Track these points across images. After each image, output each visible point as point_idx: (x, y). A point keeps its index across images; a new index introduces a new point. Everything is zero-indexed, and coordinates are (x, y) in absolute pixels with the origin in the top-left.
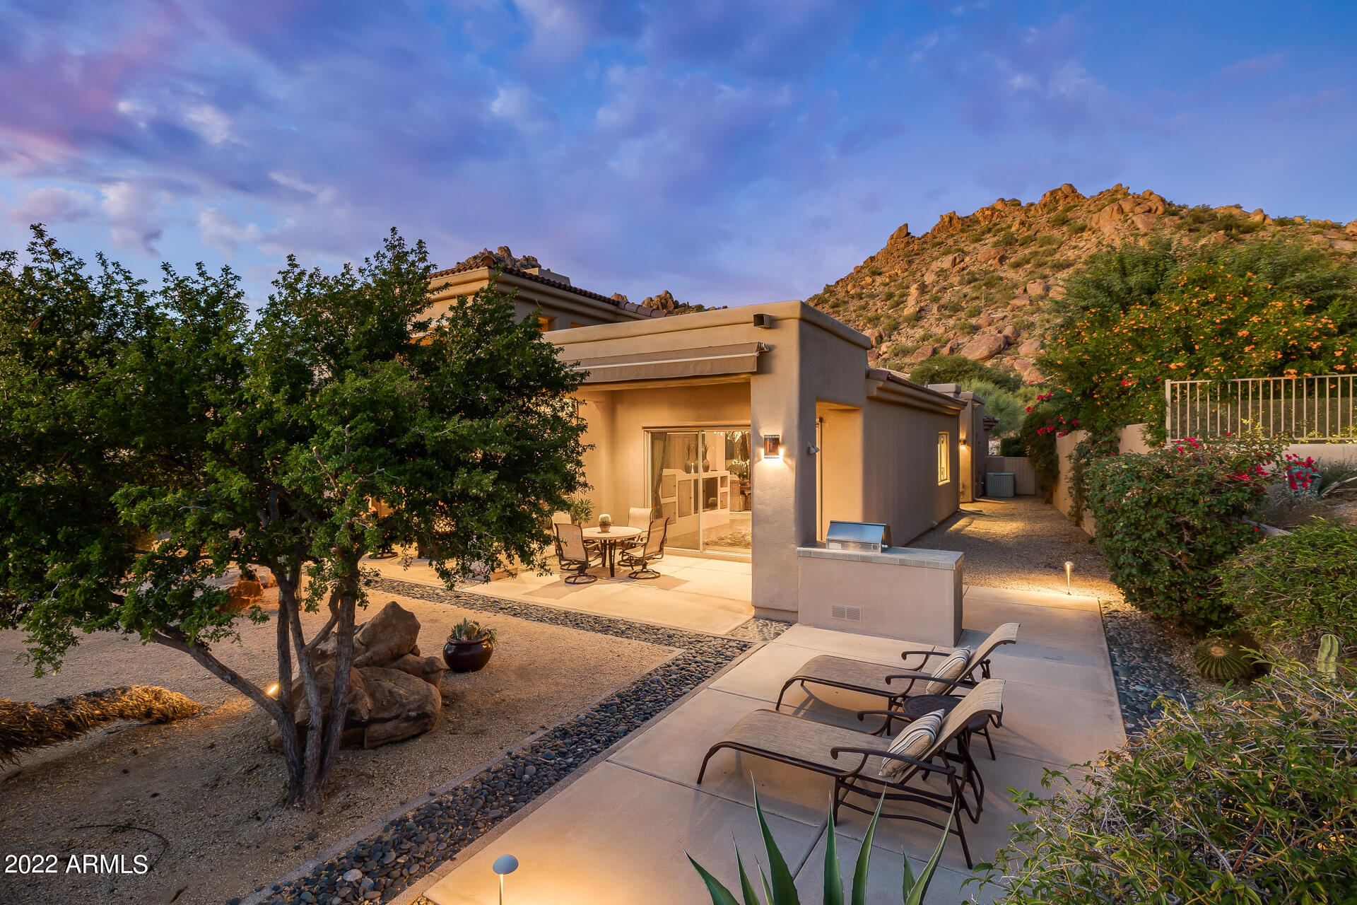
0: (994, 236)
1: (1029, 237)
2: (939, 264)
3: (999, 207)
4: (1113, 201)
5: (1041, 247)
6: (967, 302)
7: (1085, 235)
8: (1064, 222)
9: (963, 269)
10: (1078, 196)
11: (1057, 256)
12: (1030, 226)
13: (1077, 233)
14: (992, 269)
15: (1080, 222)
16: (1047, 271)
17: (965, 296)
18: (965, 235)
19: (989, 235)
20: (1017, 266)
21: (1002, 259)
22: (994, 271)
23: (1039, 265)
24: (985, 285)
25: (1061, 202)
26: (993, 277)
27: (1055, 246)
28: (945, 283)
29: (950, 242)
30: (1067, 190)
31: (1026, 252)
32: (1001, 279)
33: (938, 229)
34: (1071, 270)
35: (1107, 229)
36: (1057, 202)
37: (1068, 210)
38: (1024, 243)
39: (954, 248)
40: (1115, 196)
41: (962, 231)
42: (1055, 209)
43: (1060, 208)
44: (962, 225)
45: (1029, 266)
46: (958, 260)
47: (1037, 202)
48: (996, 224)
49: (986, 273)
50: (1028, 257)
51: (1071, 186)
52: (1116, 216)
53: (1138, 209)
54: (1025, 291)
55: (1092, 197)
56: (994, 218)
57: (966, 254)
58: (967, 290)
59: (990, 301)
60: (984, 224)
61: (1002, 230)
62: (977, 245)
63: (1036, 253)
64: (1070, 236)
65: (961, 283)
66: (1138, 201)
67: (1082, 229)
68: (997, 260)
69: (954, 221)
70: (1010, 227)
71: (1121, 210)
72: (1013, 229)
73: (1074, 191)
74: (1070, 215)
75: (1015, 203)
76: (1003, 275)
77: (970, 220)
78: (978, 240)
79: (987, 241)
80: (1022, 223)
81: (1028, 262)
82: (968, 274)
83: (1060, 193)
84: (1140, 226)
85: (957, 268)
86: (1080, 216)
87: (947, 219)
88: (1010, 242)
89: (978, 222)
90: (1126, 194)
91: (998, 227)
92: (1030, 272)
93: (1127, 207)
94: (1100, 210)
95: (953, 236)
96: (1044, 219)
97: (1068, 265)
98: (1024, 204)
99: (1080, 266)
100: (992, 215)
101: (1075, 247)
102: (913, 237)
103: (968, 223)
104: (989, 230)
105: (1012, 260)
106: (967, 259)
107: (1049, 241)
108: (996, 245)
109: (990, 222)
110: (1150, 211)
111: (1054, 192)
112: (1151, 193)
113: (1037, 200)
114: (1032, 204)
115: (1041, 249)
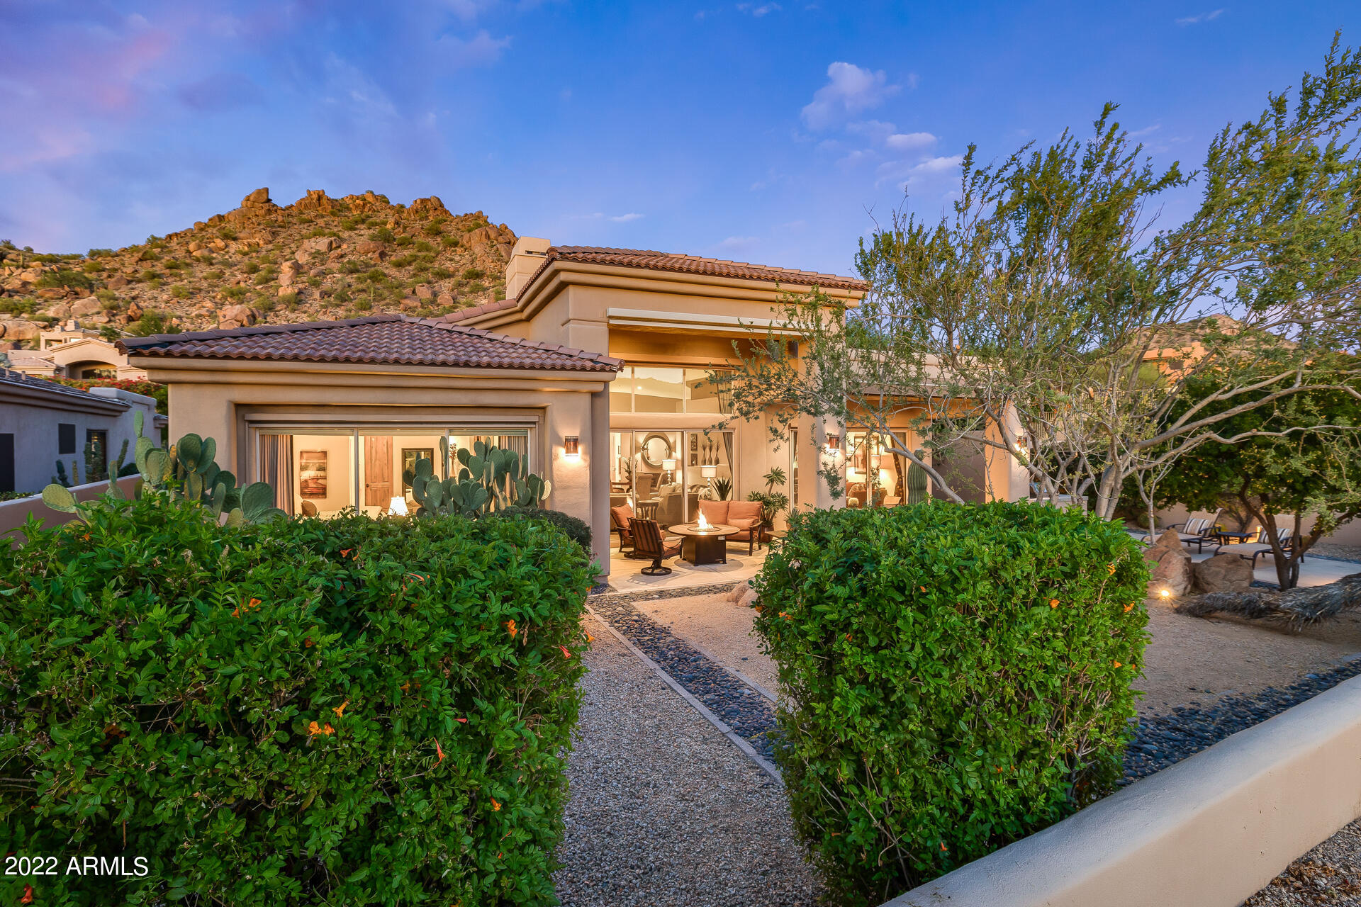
0: (369, 228)
1: (405, 239)
2: (313, 244)
3: (370, 199)
4: (479, 226)
5: (419, 251)
6: (353, 293)
7: (459, 250)
8: (438, 233)
9: (342, 256)
10: (446, 212)
11: (437, 265)
12: (405, 228)
13: (451, 246)
14: (372, 262)
15: (452, 237)
16: (431, 278)
17: (349, 286)
18: (336, 219)
19: (363, 227)
20: (399, 265)
21: (382, 255)
22: (375, 265)
23: (422, 269)
24: (370, 278)
25: (431, 212)
26: (377, 271)
27: (433, 254)
28: (323, 267)
29: (321, 222)
30: (436, 204)
31: (406, 253)
32: (385, 275)
33: (304, 205)
34: (453, 281)
35: (478, 250)
36: (428, 211)
37: (440, 222)
38: (403, 243)
39: (327, 231)
40: (478, 221)
41: (333, 214)
42: (427, 218)
43: (431, 218)
44: (333, 207)
45: (411, 268)
46: (334, 245)
47: (408, 206)
48: (368, 217)
49: (367, 265)
50: (409, 259)
51: (439, 199)
52: (485, 240)
53: (500, 239)
54: (414, 292)
55: (458, 216)
56: (366, 210)
57: (343, 240)
58: (350, 279)
59: (379, 297)
60: (356, 213)
61: (376, 224)
62: (352, 233)
63: (416, 257)
64: (445, 247)
65: (341, 272)
66: (499, 231)
67: (456, 244)
68: (377, 255)
69: (324, 201)
70: (385, 223)
71: (488, 236)
72: (389, 226)
73: (442, 205)
74: (442, 227)
75: (384, 200)
76: (386, 271)
77: (341, 205)
78: (352, 229)
79: (362, 232)
80: (397, 223)
81: (410, 264)
82: (349, 262)
83: (429, 203)
84: (503, 254)
85: (334, 254)
86: (451, 230)
87: (315, 197)
88: (387, 238)
89: (348, 209)
90: (488, 223)
91: (371, 220)
92: (415, 275)
93: (490, 234)
94: (469, 231)
95: (323, 216)
96: (418, 225)
97: (450, 276)
98: (394, 204)
99: (459, 279)
100: (364, 206)
101: (451, 260)
102: (274, 205)
103: (338, 208)
104: (363, 221)
105: (393, 258)
106: (344, 246)
107: (425, 247)
108: (373, 238)
109: (362, 212)
110: (509, 243)
111: (423, 201)
112: (506, 228)
113: (408, 204)
114: (402, 207)
115: (420, 254)
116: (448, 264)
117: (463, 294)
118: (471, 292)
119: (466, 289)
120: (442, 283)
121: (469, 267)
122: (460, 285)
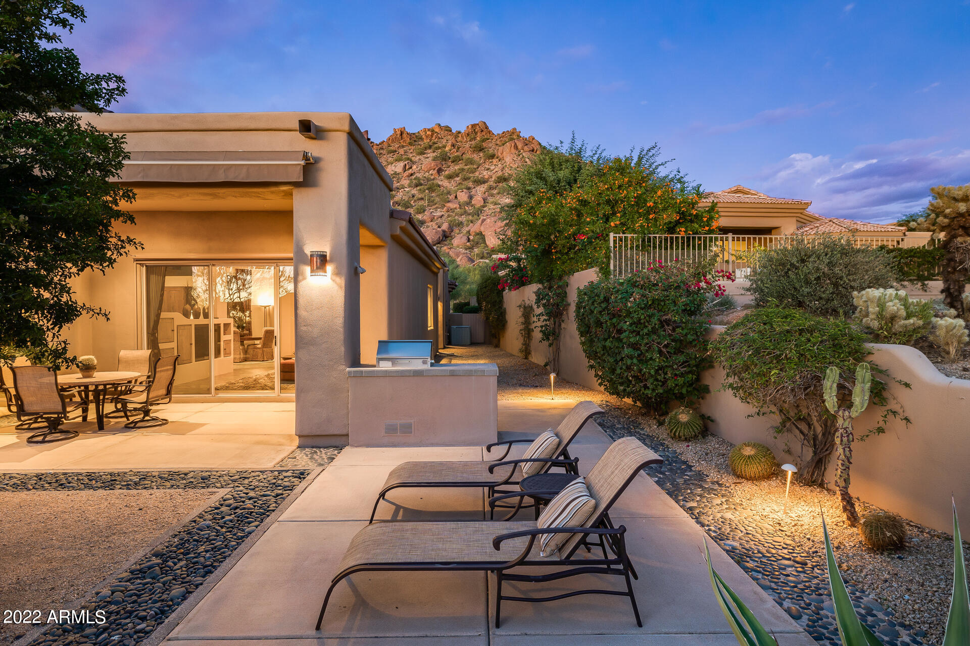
0: (434, 152)
1: (458, 156)
2: (393, 168)
3: (437, 130)
4: (512, 139)
5: (466, 165)
6: (415, 201)
7: (494, 161)
8: (481, 149)
9: (412, 175)
10: (490, 132)
11: (477, 174)
12: (458, 148)
13: (489, 159)
14: (432, 177)
15: (491, 151)
16: (471, 185)
17: (413, 196)
18: (413, 147)
19: (429, 151)
20: (450, 177)
21: (440, 171)
22: (434, 179)
23: (465, 179)
24: (428, 189)
25: (479, 134)
26: (433, 183)
27: (475, 167)
28: (398, 184)
29: (402, 151)
30: (483, 127)
31: (457, 167)
32: (439, 186)
33: (392, 139)
34: (486, 186)
35: (508, 159)
36: (476, 133)
37: (483, 141)
38: (455, 161)
39: (404, 157)
40: (512, 136)
41: (410, 144)
42: (475, 139)
43: (478, 138)
44: (410, 139)
45: (458, 179)
46: (407, 167)
47: (463, 131)
48: (435, 143)
49: (429, 180)
50: (458, 171)
51: (485, 123)
52: (513, 151)
53: (527, 148)
54: (456, 197)
55: (498, 134)
56: (434, 138)
57: (414, 163)
58: (414, 191)
59: (431, 202)
60: (426, 141)
61: (439, 148)
62: (421, 157)
63: (463, 170)
64: (485, 160)
65: (410, 186)
66: (527, 142)
67: (492, 156)
68: (436, 171)
69: (405, 135)
70: (444, 147)
71: (516, 147)
72: (447, 149)
73: (487, 127)
74: (484, 145)
75: (448, 129)
76: (440, 183)
77: (416, 136)
78: (422, 153)
79: (429, 155)
80: (453, 145)
81: (457, 176)
82: (415, 179)
83: (478, 127)
84: (528, 160)
85: (407, 173)
86: (491, 146)
87: (399, 133)
88: (444, 158)
89: (421, 139)
90: (519, 136)
91: (436, 145)
92: (459, 184)
93: (520, 146)
94: (503, 145)
95: (403, 147)
96: (468, 145)
97: (484, 182)
98: (454, 131)
99: (492, 183)
100: (432, 136)
101: (488, 169)
102: (372, 142)
103: (415, 139)
104: (430, 147)
105: (447, 173)
106: (414, 167)
107: (470, 162)
108: (435, 159)
109: (431, 140)
110: (533, 151)
111: (473, 126)
112: (533, 139)
113: (463, 129)
114: (459, 132)
115: (466, 167)
116: (485, 173)
117: (493, 195)
118: (499, 193)
119: (495, 191)
120: (478, 188)
121: (500, 174)
122: (491, 188)
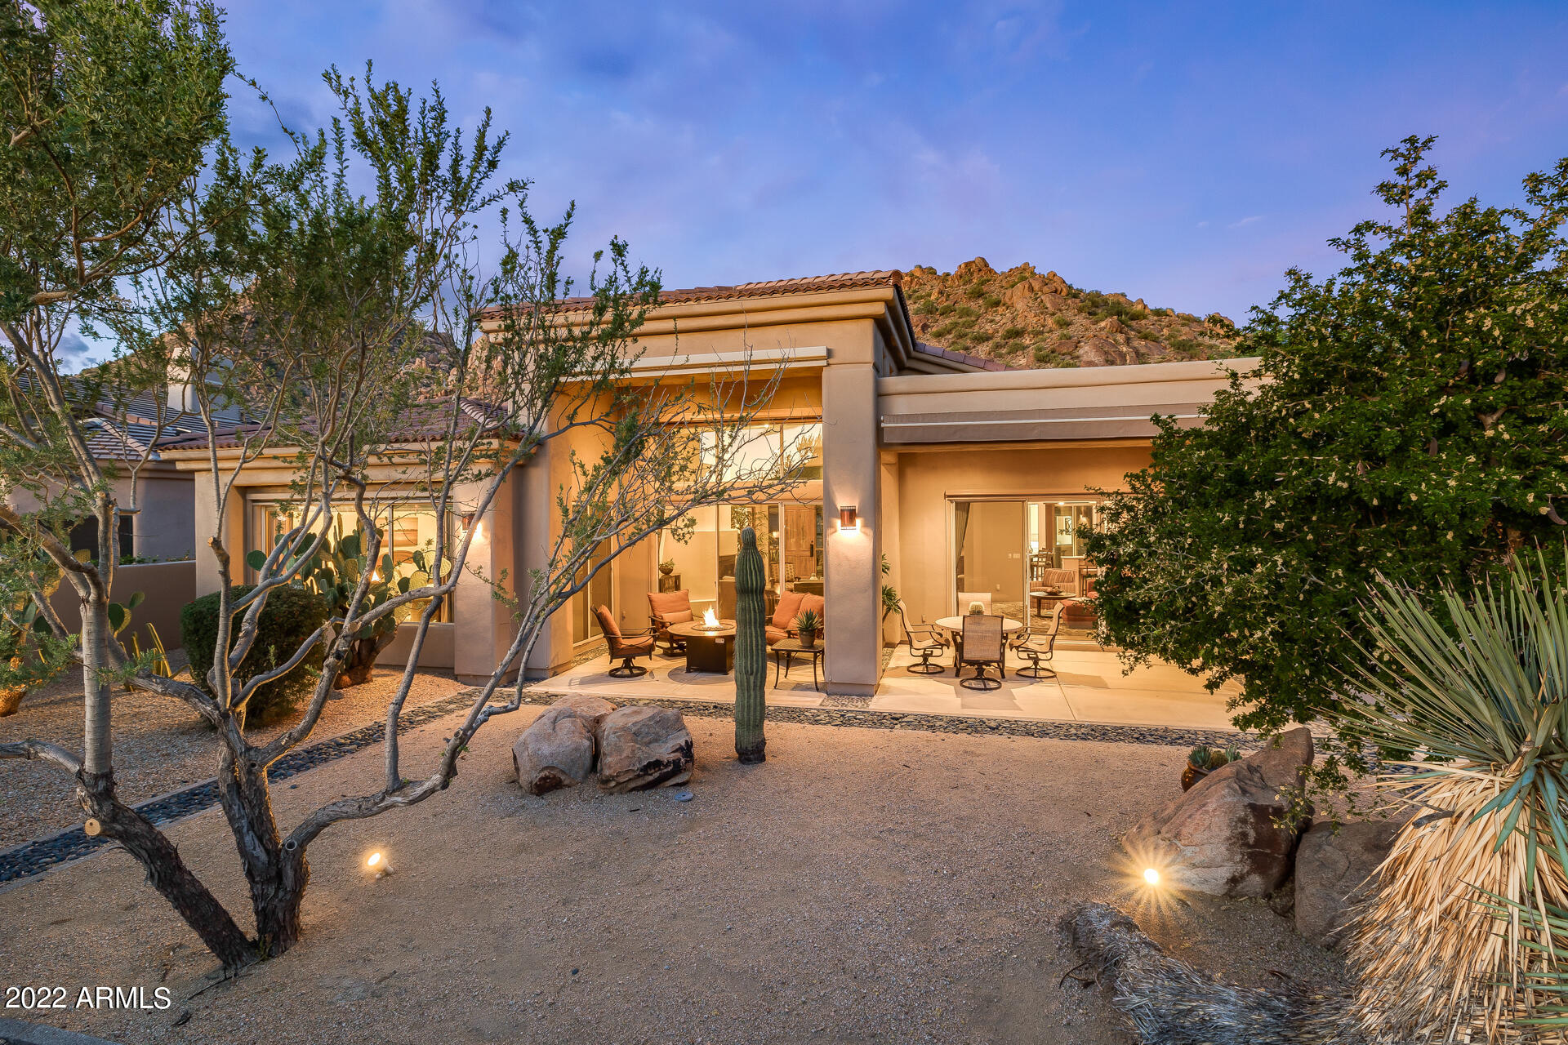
1: (948, 307)
3: (918, 274)
4: (1023, 279)
5: (960, 318)
7: (1000, 309)
8: (980, 295)
10: (991, 271)
11: (976, 329)
12: (948, 296)
13: (992, 307)
15: (995, 297)
16: (969, 343)
20: (939, 335)
21: (924, 328)
23: (961, 336)
25: (975, 275)
27: (973, 319)
30: (980, 264)
31: (947, 322)
34: (991, 343)
35: (1020, 306)
36: (972, 274)
37: (983, 283)
38: (945, 312)
40: (1023, 274)
42: (970, 281)
43: (975, 281)
45: (950, 336)
47: (952, 273)
48: (915, 291)
50: (949, 327)
51: (983, 259)
52: (1027, 294)
53: (1045, 289)
55: (1003, 273)
63: (956, 324)
64: (987, 309)
66: (1046, 281)
67: (997, 304)
70: (929, 295)
71: (1031, 289)
72: (933, 298)
73: (986, 265)
74: (985, 288)
75: (932, 271)
80: (941, 293)
81: (949, 332)
83: (973, 265)
84: (1048, 305)
86: (994, 290)
90: (1034, 274)
92: (953, 343)
93: (1036, 286)
94: (1013, 286)
96: (961, 291)
97: (988, 339)
98: (940, 273)
99: (998, 340)
100: (911, 282)
101: (992, 321)
105: (934, 329)
107: (966, 312)
108: (917, 312)
110: (1056, 291)
111: (968, 264)
112: (1055, 275)
113: (953, 270)
114: (948, 274)
115: (960, 320)
116: (988, 327)
117: (1001, 356)
118: (1009, 353)
119: (1004, 351)
120: (979, 348)
121: (1009, 326)
122: (998, 346)
